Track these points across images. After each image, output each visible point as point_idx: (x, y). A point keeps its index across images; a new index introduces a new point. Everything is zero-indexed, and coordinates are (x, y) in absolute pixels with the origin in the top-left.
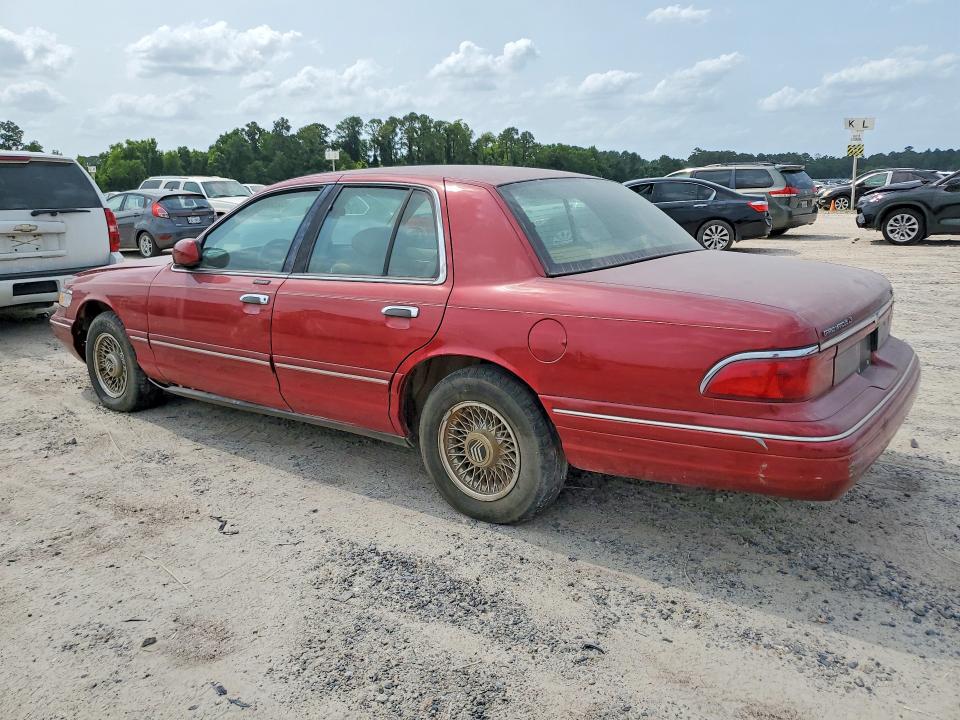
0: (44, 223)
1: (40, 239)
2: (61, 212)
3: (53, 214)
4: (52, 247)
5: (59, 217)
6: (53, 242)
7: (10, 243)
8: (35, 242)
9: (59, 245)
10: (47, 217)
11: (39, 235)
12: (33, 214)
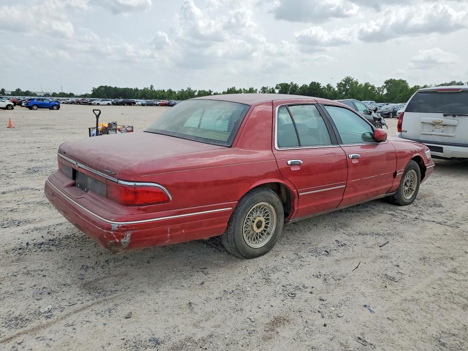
0: (449, 120)
1: (445, 127)
2: (459, 115)
3: (454, 116)
4: (450, 132)
5: (457, 118)
6: (451, 129)
7: (432, 127)
8: (442, 128)
9: (454, 131)
10: (451, 117)
11: (446, 125)
12: (445, 115)
